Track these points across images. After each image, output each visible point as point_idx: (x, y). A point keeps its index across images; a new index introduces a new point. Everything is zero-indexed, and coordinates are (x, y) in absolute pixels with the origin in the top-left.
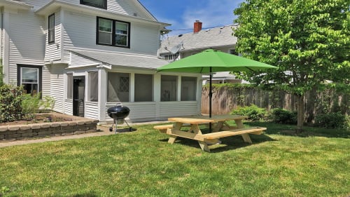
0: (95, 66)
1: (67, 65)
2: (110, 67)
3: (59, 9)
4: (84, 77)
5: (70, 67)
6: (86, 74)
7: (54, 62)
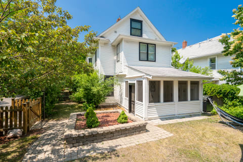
0: (141, 77)
1: (125, 75)
2: (151, 78)
3: (122, 40)
4: (134, 84)
5: (127, 77)
6: (135, 82)
7: (120, 74)
